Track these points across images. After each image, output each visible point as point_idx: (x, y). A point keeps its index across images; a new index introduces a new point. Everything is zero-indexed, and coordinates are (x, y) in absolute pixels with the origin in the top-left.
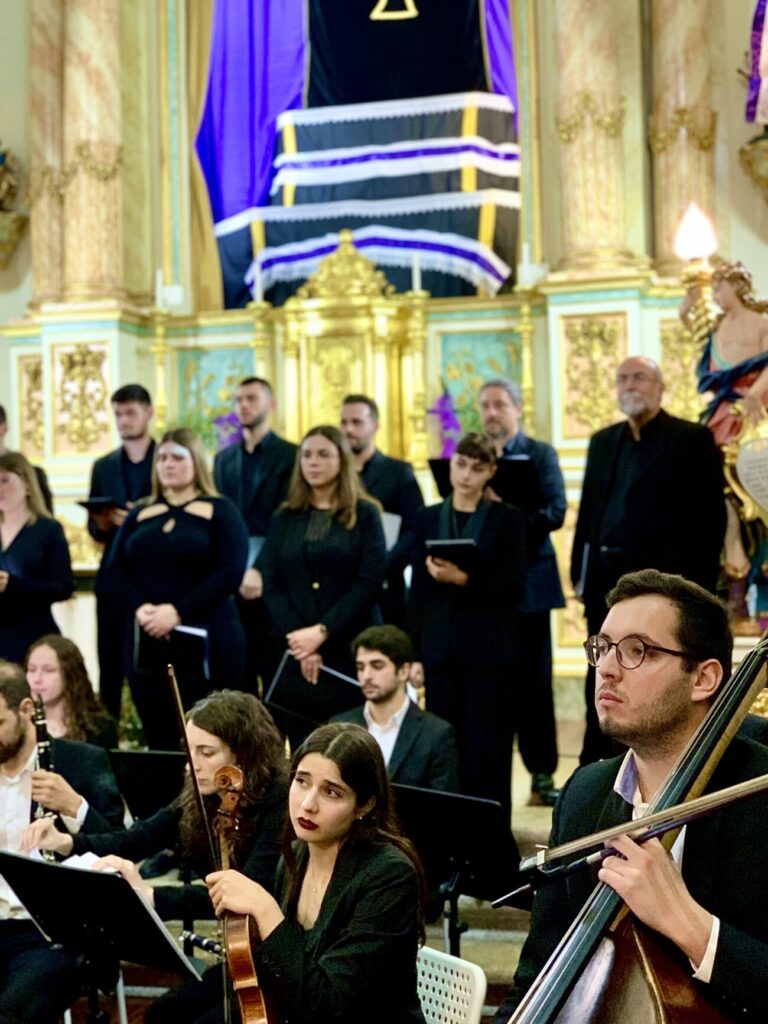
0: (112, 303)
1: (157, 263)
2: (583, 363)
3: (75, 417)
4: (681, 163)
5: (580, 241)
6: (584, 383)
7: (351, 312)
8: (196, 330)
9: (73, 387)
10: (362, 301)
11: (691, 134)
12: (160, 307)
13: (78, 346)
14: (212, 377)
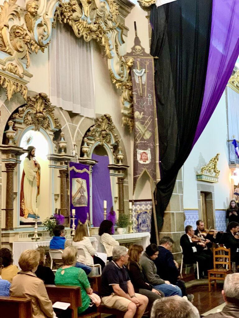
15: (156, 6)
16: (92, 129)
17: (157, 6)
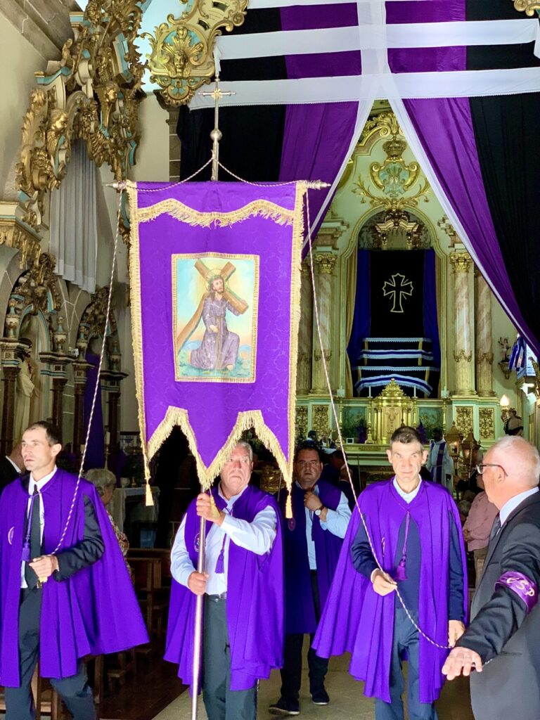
1: (336, 382)
2: (461, 419)
3: (318, 425)
4: (485, 367)
5: (460, 387)
6: (461, 424)
7: (396, 401)
8: (349, 402)
9: (318, 417)
10: (400, 398)
11: (487, 360)
12: (339, 395)
13: (321, 405)
14: (353, 415)
15: (189, 109)
16: (89, 311)
17: (191, 109)
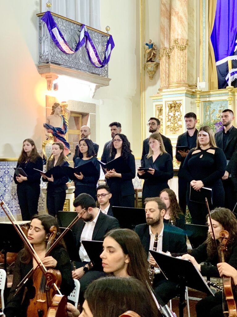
0: (184, 88)
1: (197, 75)
3: (172, 123)
8: (209, 96)
9: (172, 114)
12: (198, 89)
13: (173, 101)
14: (214, 110)
